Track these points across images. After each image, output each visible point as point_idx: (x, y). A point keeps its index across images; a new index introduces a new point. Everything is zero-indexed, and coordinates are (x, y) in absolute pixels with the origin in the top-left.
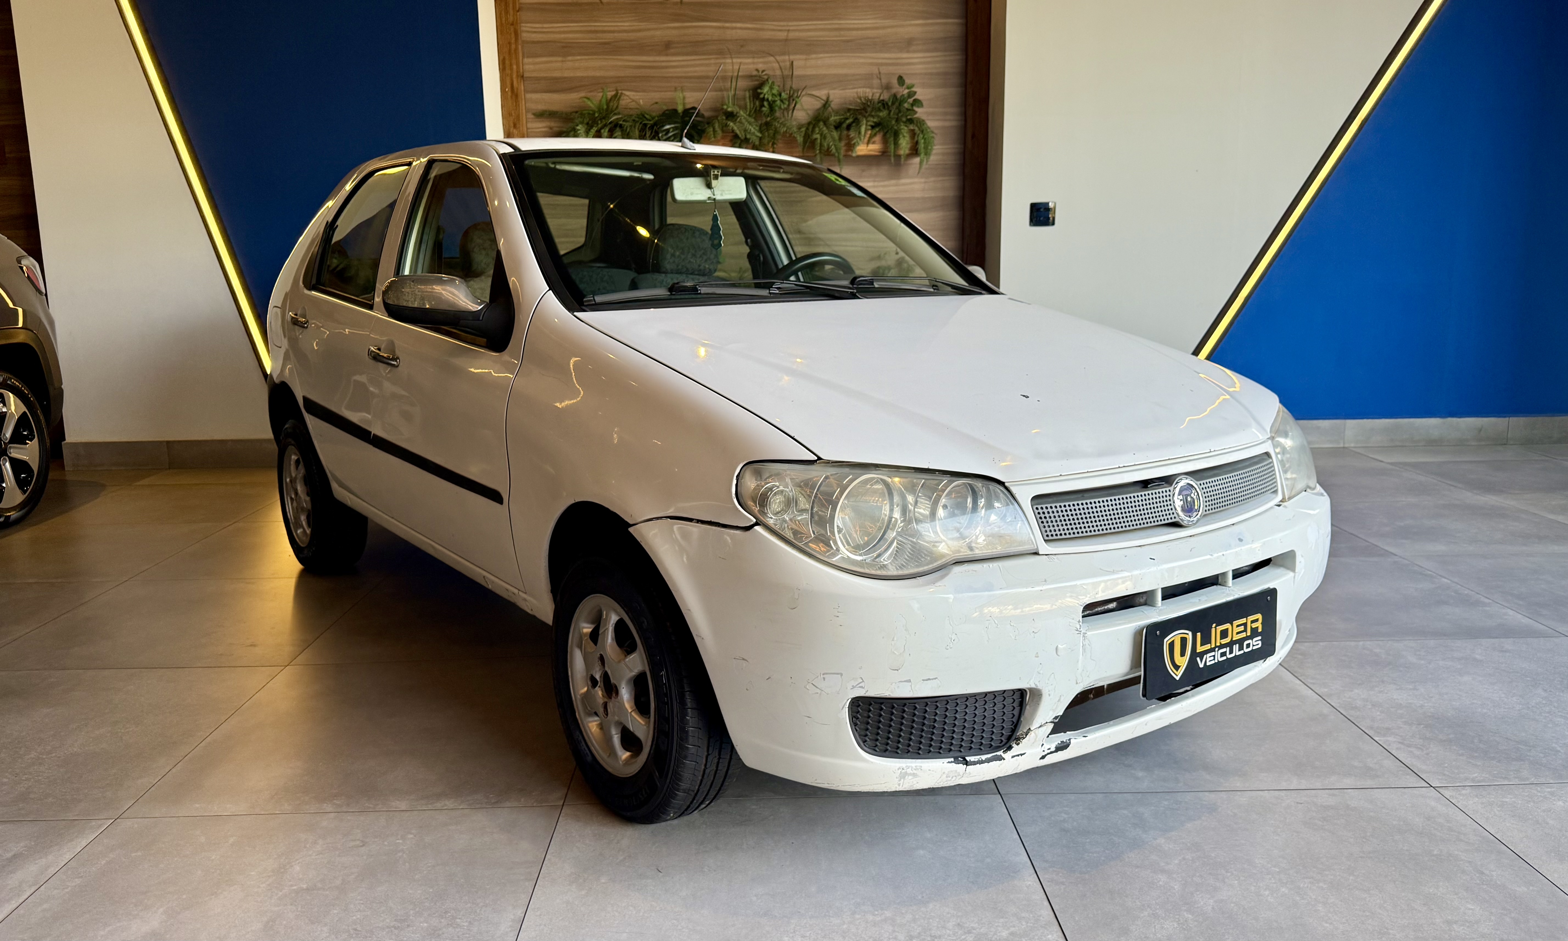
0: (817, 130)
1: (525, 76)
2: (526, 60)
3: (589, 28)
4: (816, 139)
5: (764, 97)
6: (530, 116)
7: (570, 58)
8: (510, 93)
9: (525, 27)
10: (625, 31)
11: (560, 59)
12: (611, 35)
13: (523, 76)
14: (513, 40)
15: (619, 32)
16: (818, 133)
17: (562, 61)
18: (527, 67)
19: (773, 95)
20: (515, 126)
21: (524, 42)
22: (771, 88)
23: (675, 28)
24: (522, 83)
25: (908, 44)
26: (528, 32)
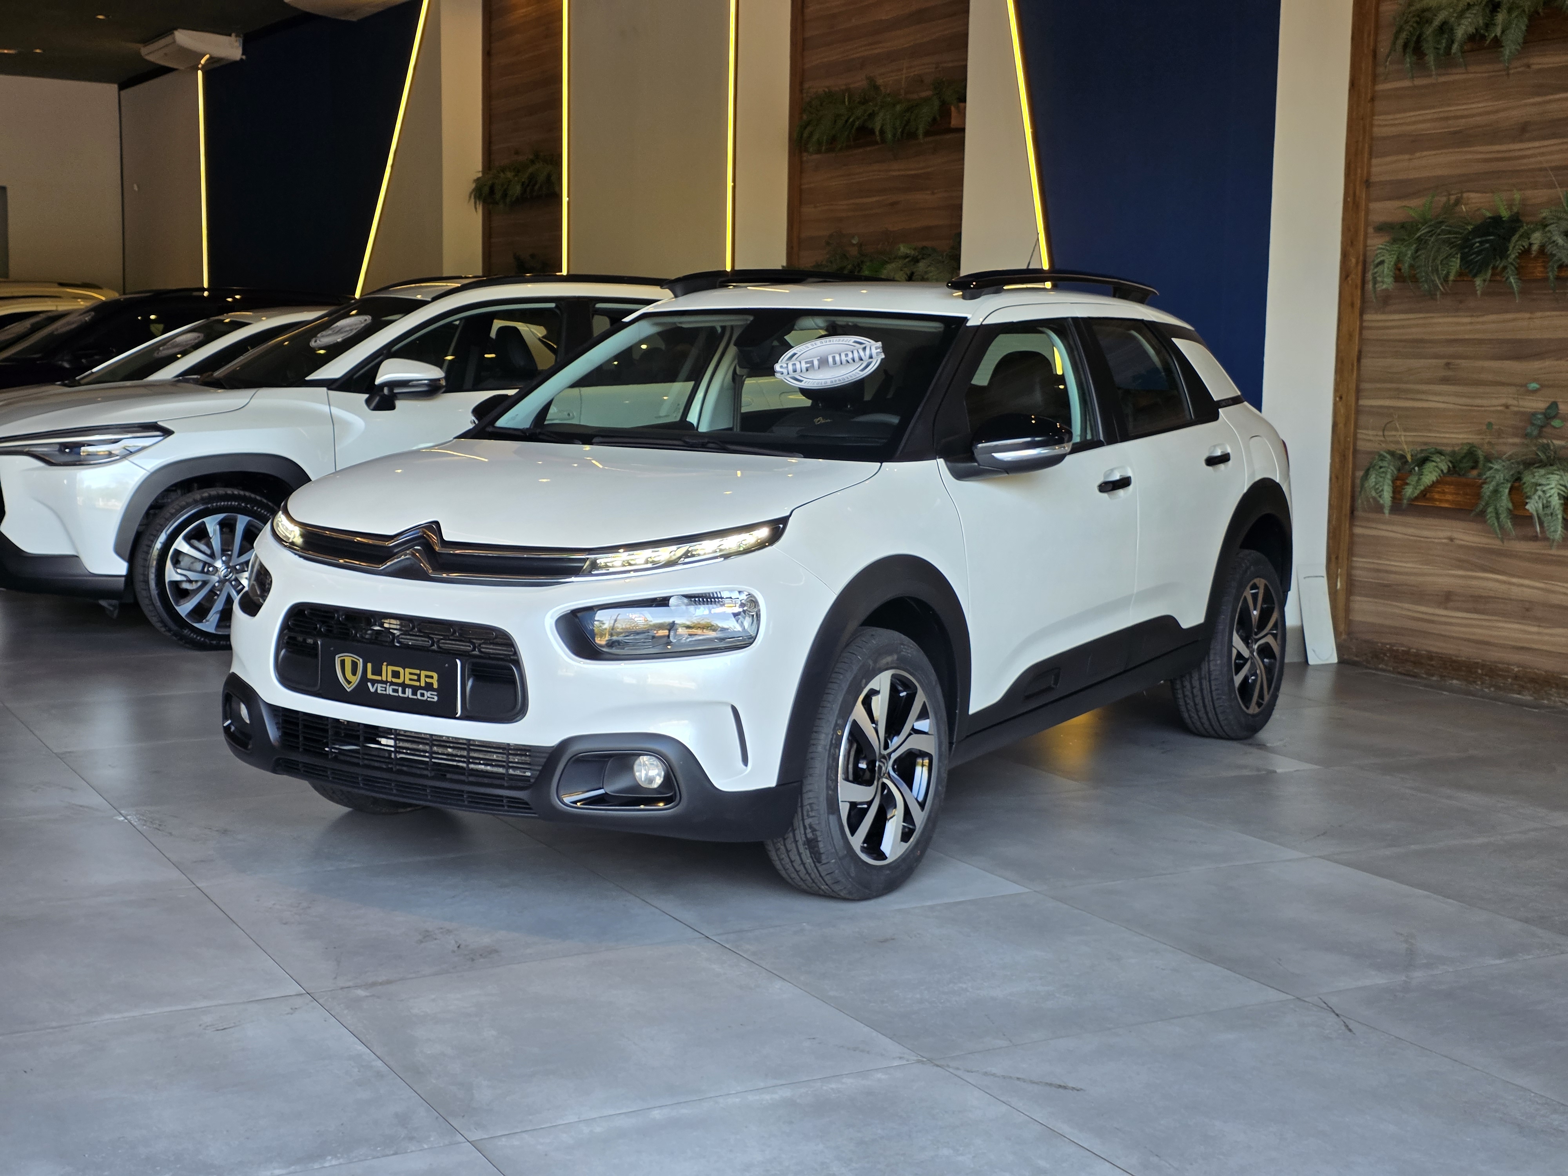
1: (1371, 181)
2: (1374, 161)
3: (1442, 115)
6: (1371, 230)
7: (1418, 155)
8: (1351, 204)
9: (1379, 119)
10: (1480, 114)
11: (1407, 157)
12: (1464, 120)
13: (1367, 181)
14: (1361, 139)
15: (1473, 116)
17: (1410, 159)
18: (1374, 170)
20: (1352, 243)
21: (1372, 139)
23: (1534, 104)
24: (1364, 190)
26: (1380, 126)
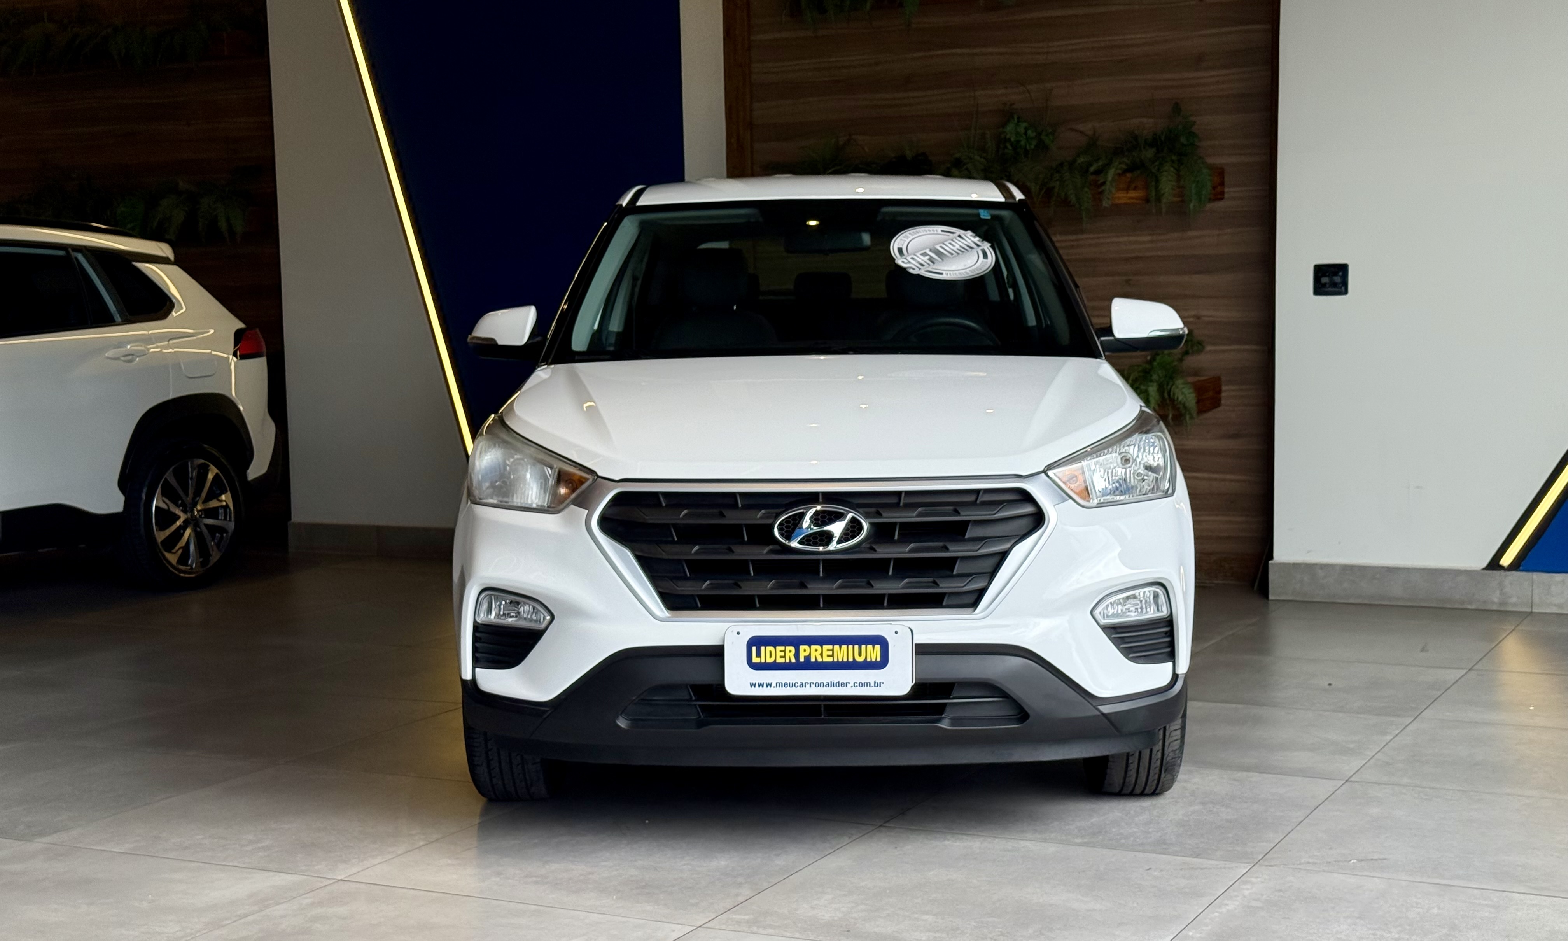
0: (1057, 176)
1: (754, 123)
2: (756, 105)
3: (822, 65)
4: (1054, 188)
5: (1005, 138)
6: (757, 169)
7: (801, 100)
8: (735, 145)
9: (756, 67)
10: (861, 66)
11: (790, 102)
12: (846, 71)
13: (750, 123)
14: (739, 82)
15: (854, 67)
16: (1057, 180)
17: (793, 104)
18: (756, 113)
19: (1017, 134)
21: (752, 84)
22: (1017, 125)
23: (914, 59)
24: (748, 131)
25: (1199, 60)
26: (759, 73)
